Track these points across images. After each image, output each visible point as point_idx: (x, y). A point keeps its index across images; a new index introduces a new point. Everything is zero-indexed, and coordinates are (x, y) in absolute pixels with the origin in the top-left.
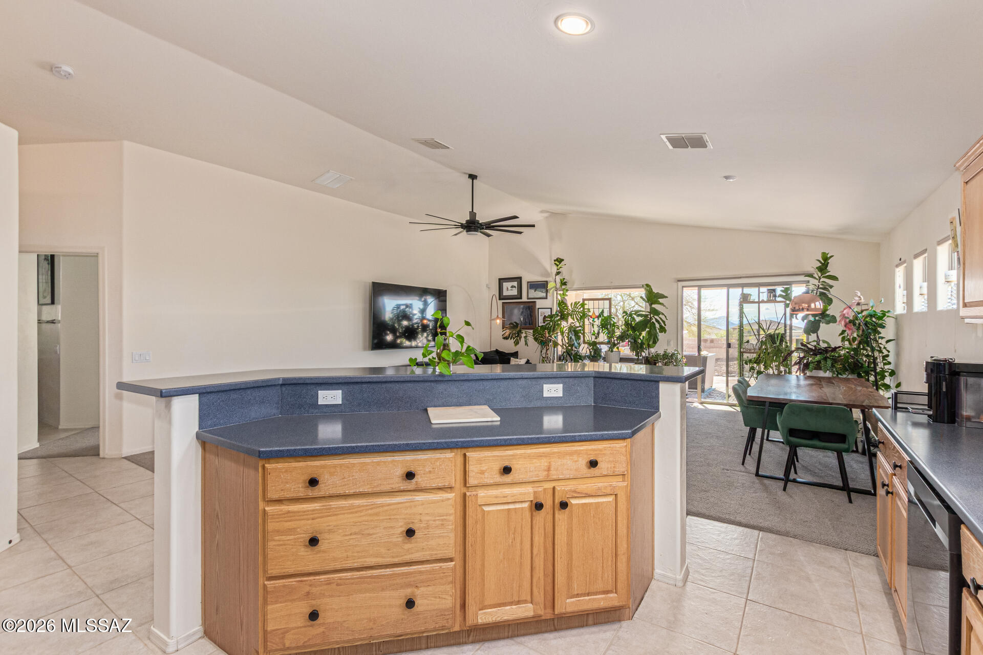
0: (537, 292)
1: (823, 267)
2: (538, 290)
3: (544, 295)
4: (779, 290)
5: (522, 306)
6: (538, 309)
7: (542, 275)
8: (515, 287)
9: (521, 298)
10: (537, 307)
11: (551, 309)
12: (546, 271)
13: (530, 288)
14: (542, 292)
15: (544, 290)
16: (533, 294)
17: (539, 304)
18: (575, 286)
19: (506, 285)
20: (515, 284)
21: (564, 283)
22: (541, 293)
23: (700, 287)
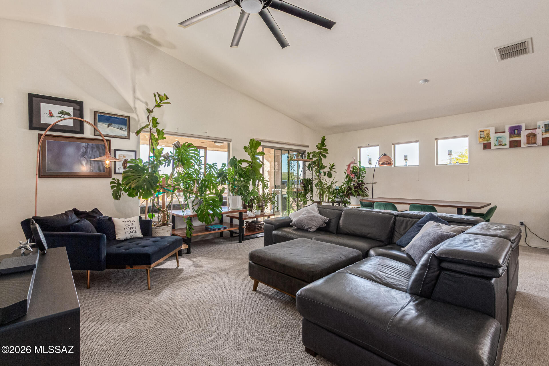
0: (111, 128)
1: (323, 144)
2: (113, 125)
3: (125, 133)
5: (84, 144)
6: (115, 150)
7: (120, 109)
8: (69, 114)
9: (81, 132)
10: (113, 148)
11: (135, 152)
12: (126, 103)
13: (99, 121)
14: (121, 129)
15: (124, 128)
16: (104, 128)
17: (116, 144)
18: (167, 130)
19: (45, 108)
20: (70, 110)
21: (155, 122)
22: (119, 130)
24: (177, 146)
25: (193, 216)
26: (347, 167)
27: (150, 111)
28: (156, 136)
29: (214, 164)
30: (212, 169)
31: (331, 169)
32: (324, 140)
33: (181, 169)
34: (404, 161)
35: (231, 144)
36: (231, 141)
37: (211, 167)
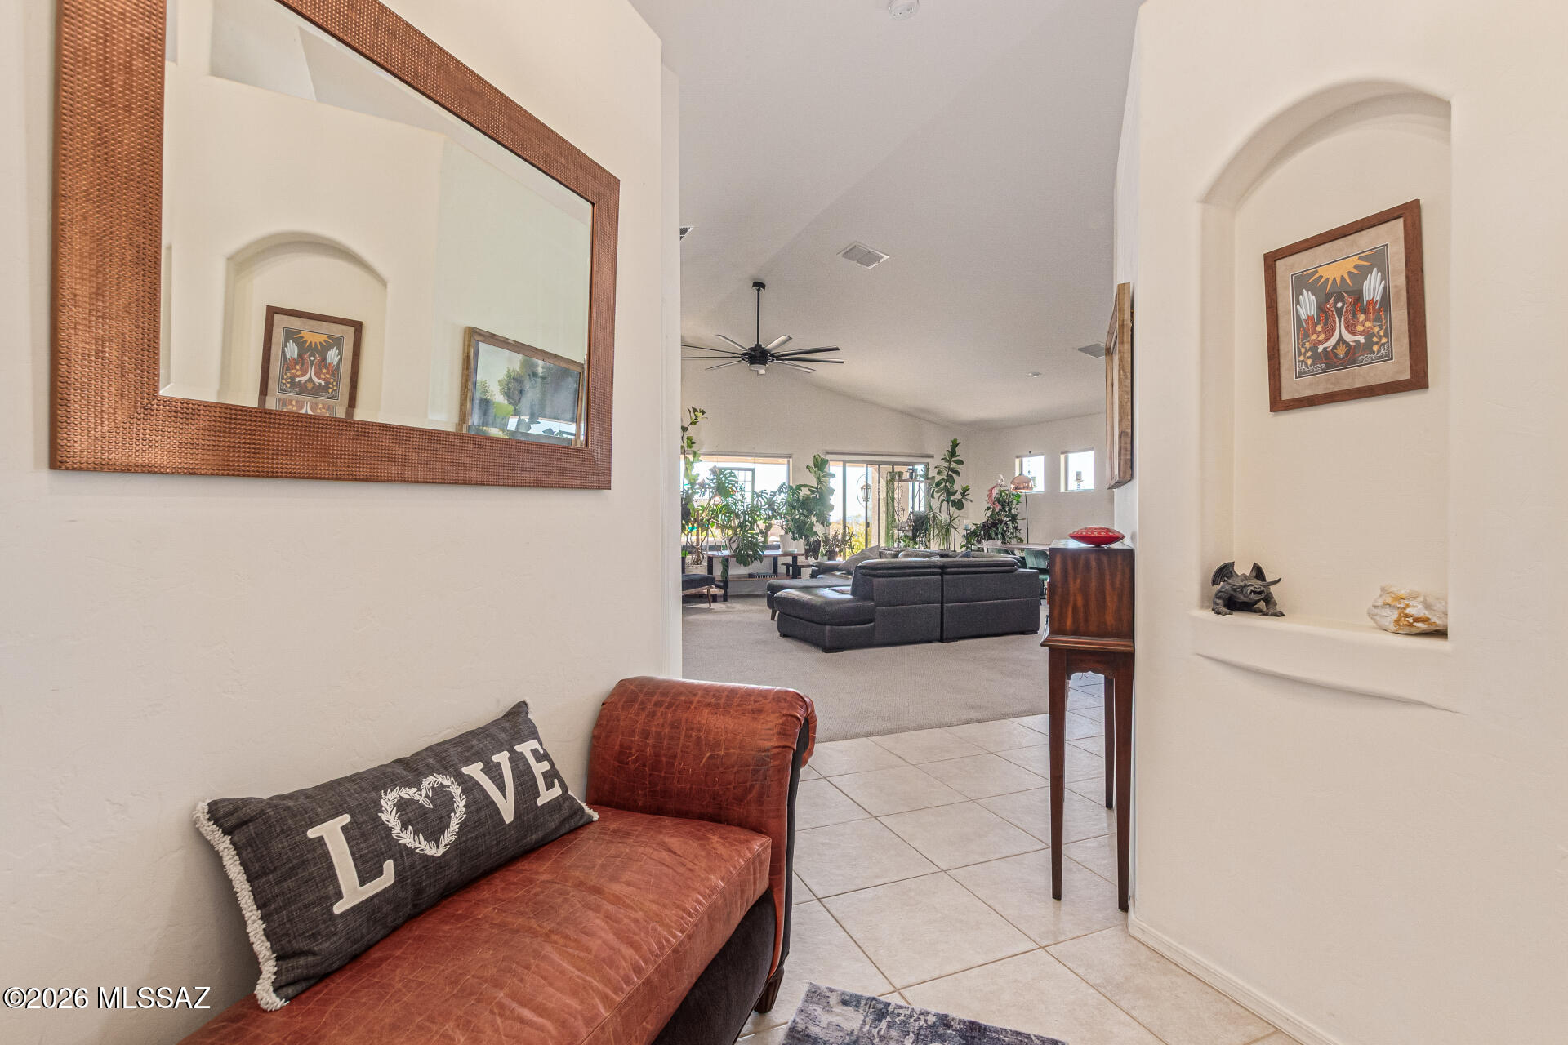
1: (953, 454)
4: (920, 469)
18: (704, 450)
21: (691, 443)
23: (845, 462)
24: (714, 471)
25: (732, 556)
26: (987, 493)
27: (684, 429)
28: (692, 460)
29: (762, 492)
30: (760, 499)
31: (963, 494)
32: (955, 445)
33: (717, 499)
34: (1076, 483)
35: (791, 460)
36: (790, 457)
37: (759, 496)
